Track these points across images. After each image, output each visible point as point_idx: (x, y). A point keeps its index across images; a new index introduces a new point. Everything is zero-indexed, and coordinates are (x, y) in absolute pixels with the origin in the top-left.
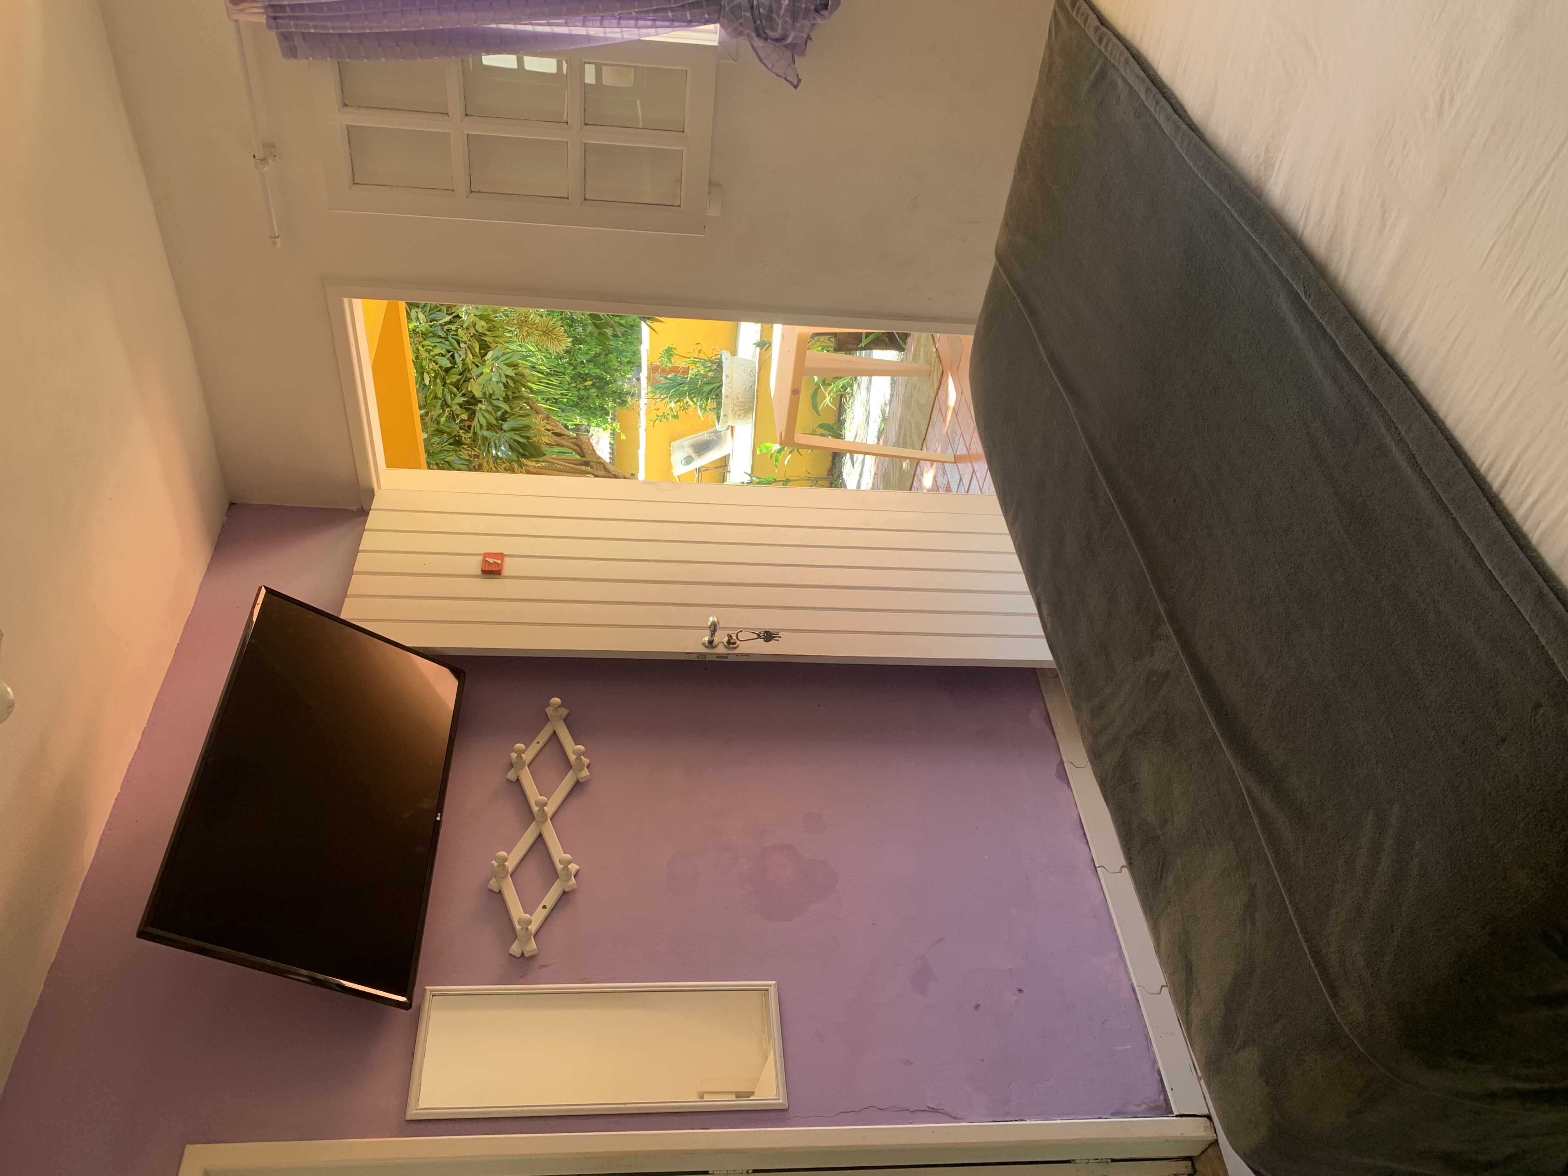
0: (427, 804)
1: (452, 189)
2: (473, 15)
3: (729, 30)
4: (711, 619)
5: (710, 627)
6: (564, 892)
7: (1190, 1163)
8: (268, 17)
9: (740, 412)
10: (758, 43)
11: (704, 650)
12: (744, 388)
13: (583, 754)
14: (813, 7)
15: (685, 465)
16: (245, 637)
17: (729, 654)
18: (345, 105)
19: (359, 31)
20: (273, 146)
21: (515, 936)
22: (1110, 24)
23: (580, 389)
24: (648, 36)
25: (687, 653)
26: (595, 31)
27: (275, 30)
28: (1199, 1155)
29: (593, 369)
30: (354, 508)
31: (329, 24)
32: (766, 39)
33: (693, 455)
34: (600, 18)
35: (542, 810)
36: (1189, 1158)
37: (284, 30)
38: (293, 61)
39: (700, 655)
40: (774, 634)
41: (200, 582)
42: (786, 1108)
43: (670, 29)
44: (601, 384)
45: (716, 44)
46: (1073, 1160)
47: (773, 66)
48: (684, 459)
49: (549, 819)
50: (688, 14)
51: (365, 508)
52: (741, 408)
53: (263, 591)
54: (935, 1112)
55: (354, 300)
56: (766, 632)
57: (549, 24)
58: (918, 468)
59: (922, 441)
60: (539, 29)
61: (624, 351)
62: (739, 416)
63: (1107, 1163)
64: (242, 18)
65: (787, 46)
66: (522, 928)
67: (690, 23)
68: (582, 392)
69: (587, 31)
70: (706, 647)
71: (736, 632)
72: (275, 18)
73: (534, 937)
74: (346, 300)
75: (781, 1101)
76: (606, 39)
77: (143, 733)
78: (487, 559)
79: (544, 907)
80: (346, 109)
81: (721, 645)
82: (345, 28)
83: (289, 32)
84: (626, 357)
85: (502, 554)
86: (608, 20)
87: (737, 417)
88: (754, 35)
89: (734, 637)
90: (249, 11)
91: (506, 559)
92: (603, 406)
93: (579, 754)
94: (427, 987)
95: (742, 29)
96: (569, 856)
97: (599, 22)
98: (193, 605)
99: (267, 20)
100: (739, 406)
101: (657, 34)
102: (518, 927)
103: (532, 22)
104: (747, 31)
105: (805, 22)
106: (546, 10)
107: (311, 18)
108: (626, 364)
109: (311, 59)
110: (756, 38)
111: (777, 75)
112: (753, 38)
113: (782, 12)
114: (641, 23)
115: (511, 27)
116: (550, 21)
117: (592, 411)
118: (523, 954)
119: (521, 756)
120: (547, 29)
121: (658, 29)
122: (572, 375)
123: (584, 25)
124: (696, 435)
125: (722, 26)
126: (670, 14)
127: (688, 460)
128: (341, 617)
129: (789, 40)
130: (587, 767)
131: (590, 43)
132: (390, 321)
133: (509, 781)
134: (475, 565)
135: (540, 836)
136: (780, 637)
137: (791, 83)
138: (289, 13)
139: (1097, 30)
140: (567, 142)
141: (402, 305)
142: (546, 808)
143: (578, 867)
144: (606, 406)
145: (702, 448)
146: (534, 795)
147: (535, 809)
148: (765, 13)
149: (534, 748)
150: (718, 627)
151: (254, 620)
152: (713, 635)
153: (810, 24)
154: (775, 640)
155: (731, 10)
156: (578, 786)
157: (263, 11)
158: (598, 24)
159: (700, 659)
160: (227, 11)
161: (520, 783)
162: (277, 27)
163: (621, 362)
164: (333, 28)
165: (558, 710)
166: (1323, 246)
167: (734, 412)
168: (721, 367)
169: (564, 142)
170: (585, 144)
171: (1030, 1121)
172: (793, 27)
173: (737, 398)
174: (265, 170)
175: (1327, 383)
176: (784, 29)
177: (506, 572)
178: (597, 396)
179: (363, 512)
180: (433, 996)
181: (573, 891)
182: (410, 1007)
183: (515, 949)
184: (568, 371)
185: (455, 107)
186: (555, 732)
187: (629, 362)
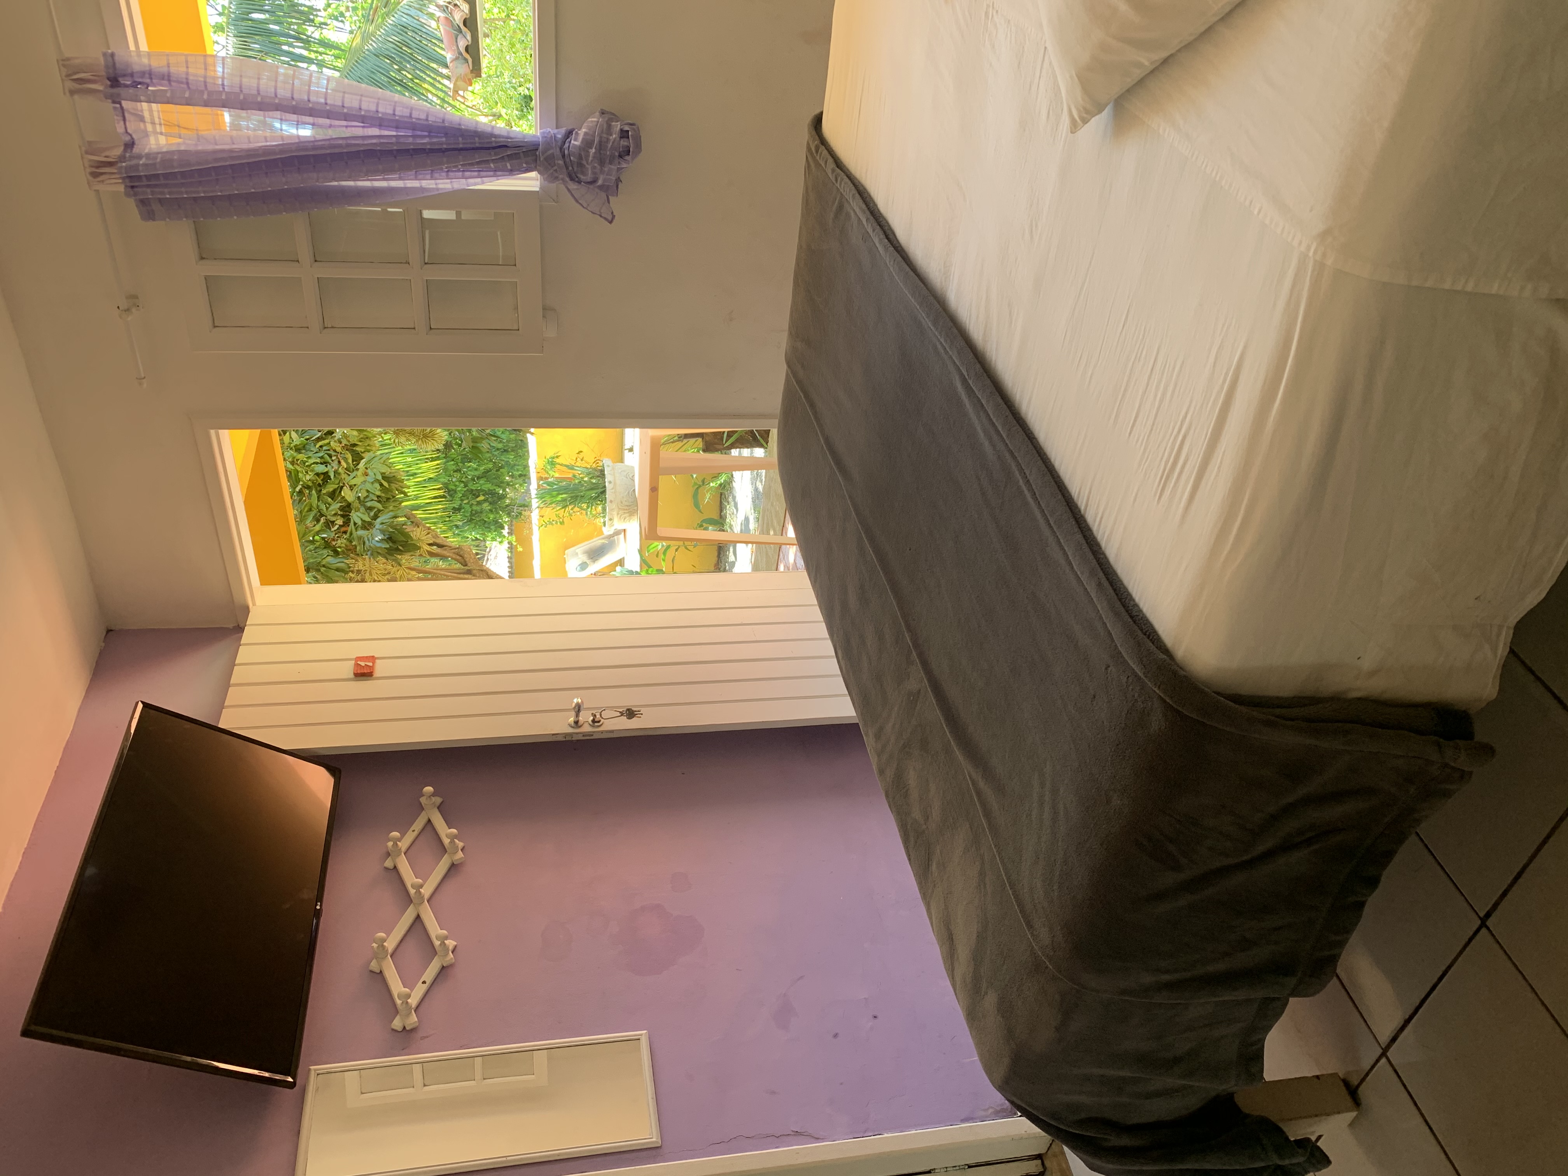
0: (308, 894)
1: (307, 326)
2: (315, 175)
3: (546, 176)
4: (575, 701)
5: (575, 707)
6: (443, 967)
7: (1039, 1162)
8: (126, 186)
9: (625, 515)
10: (573, 186)
11: (571, 730)
12: (627, 492)
13: (456, 837)
14: (617, 154)
15: (580, 571)
16: (123, 751)
17: (594, 732)
18: (202, 258)
19: (211, 194)
20: (135, 297)
21: (397, 1012)
22: (845, 166)
23: (472, 504)
24: (475, 185)
25: (553, 734)
26: (428, 183)
27: (133, 197)
28: (1047, 1151)
29: (484, 484)
30: (231, 626)
31: (183, 189)
32: (579, 182)
33: (588, 562)
34: (430, 171)
35: (418, 892)
36: (1039, 1157)
37: (142, 197)
38: (150, 223)
39: (566, 735)
40: (636, 711)
41: (79, 706)
42: (659, 1145)
43: (495, 178)
44: (495, 499)
45: (538, 189)
46: (932, 1170)
47: (588, 205)
48: (579, 565)
49: (426, 901)
50: (508, 165)
51: (241, 625)
52: (625, 511)
53: (140, 706)
54: (799, 1135)
55: (220, 431)
56: (628, 710)
57: (384, 179)
58: (781, 552)
59: (781, 528)
60: (377, 184)
61: (515, 465)
62: (625, 519)
63: (965, 1169)
64: (100, 187)
65: (601, 188)
66: (403, 1003)
67: (512, 172)
68: (474, 508)
69: (420, 183)
70: (572, 727)
71: (600, 711)
72: (132, 187)
73: (415, 1011)
74: (212, 432)
75: (654, 1140)
76: (438, 189)
77: (24, 853)
78: (358, 662)
79: (424, 982)
80: (203, 262)
81: (586, 725)
82: (198, 192)
83: (147, 199)
84: (518, 470)
85: (373, 657)
86: (437, 173)
87: (622, 520)
88: (567, 179)
89: (598, 716)
90: (108, 182)
91: (378, 661)
92: (497, 521)
93: (452, 838)
94: (312, 1067)
95: (556, 175)
96: (445, 932)
97: (430, 175)
98: (72, 728)
99: (125, 189)
100: (624, 510)
101: (483, 183)
102: (399, 1002)
103: (369, 178)
104: (561, 176)
105: (612, 167)
106: (380, 167)
107: (166, 186)
108: (518, 477)
109: (168, 220)
110: (570, 182)
111: (592, 212)
112: (567, 182)
113: (590, 159)
114: (467, 174)
115: (351, 183)
116: (386, 177)
117: (486, 526)
118: (404, 1028)
119: (397, 844)
120: (383, 184)
121: (484, 179)
122: (463, 492)
123: (416, 179)
124: (589, 542)
125: (540, 173)
126: (492, 165)
127: (583, 566)
128: (219, 726)
129: (600, 182)
130: (462, 850)
131: (423, 193)
132: (263, 451)
133: (386, 869)
134: (348, 669)
135: (418, 917)
136: (642, 714)
137: (606, 219)
138: (145, 183)
139: (833, 171)
140: (410, 280)
141: (275, 432)
142: (422, 890)
143: (455, 943)
144: (500, 521)
145: (595, 554)
146: (409, 878)
147: (412, 891)
148: (575, 160)
149: (410, 837)
150: (582, 708)
151: (132, 731)
152: (577, 715)
153: (616, 168)
154: (638, 717)
155: (546, 159)
156: (454, 868)
157: (121, 181)
158: (429, 176)
159: (567, 739)
160: (88, 183)
161: (397, 870)
162: (135, 195)
163: (512, 476)
164: (187, 193)
165: (431, 799)
166: (980, 338)
167: (619, 516)
168: (604, 475)
169: (407, 280)
170: (427, 280)
171: (887, 1134)
172: (602, 172)
173: (622, 502)
174: (129, 319)
175: (986, 444)
176: (594, 173)
177: (377, 674)
178: (491, 511)
179: (239, 629)
180: (318, 1074)
181: (451, 966)
182: (295, 1086)
183: (397, 1024)
184: (459, 489)
185: (305, 254)
186: (429, 821)
187: (520, 476)
